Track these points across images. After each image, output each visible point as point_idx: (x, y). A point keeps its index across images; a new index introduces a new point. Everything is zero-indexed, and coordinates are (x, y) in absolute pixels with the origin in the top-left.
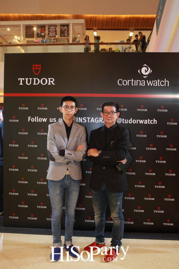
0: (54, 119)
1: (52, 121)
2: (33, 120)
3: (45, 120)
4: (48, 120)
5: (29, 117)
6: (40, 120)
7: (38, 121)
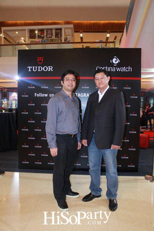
0: (52, 95)
1: (51, 96)
2: (38, 96)
3: (46, 95)
4: (48, 95)
5: (35, 94)
6: (43, 95)
7: (41, 96)
